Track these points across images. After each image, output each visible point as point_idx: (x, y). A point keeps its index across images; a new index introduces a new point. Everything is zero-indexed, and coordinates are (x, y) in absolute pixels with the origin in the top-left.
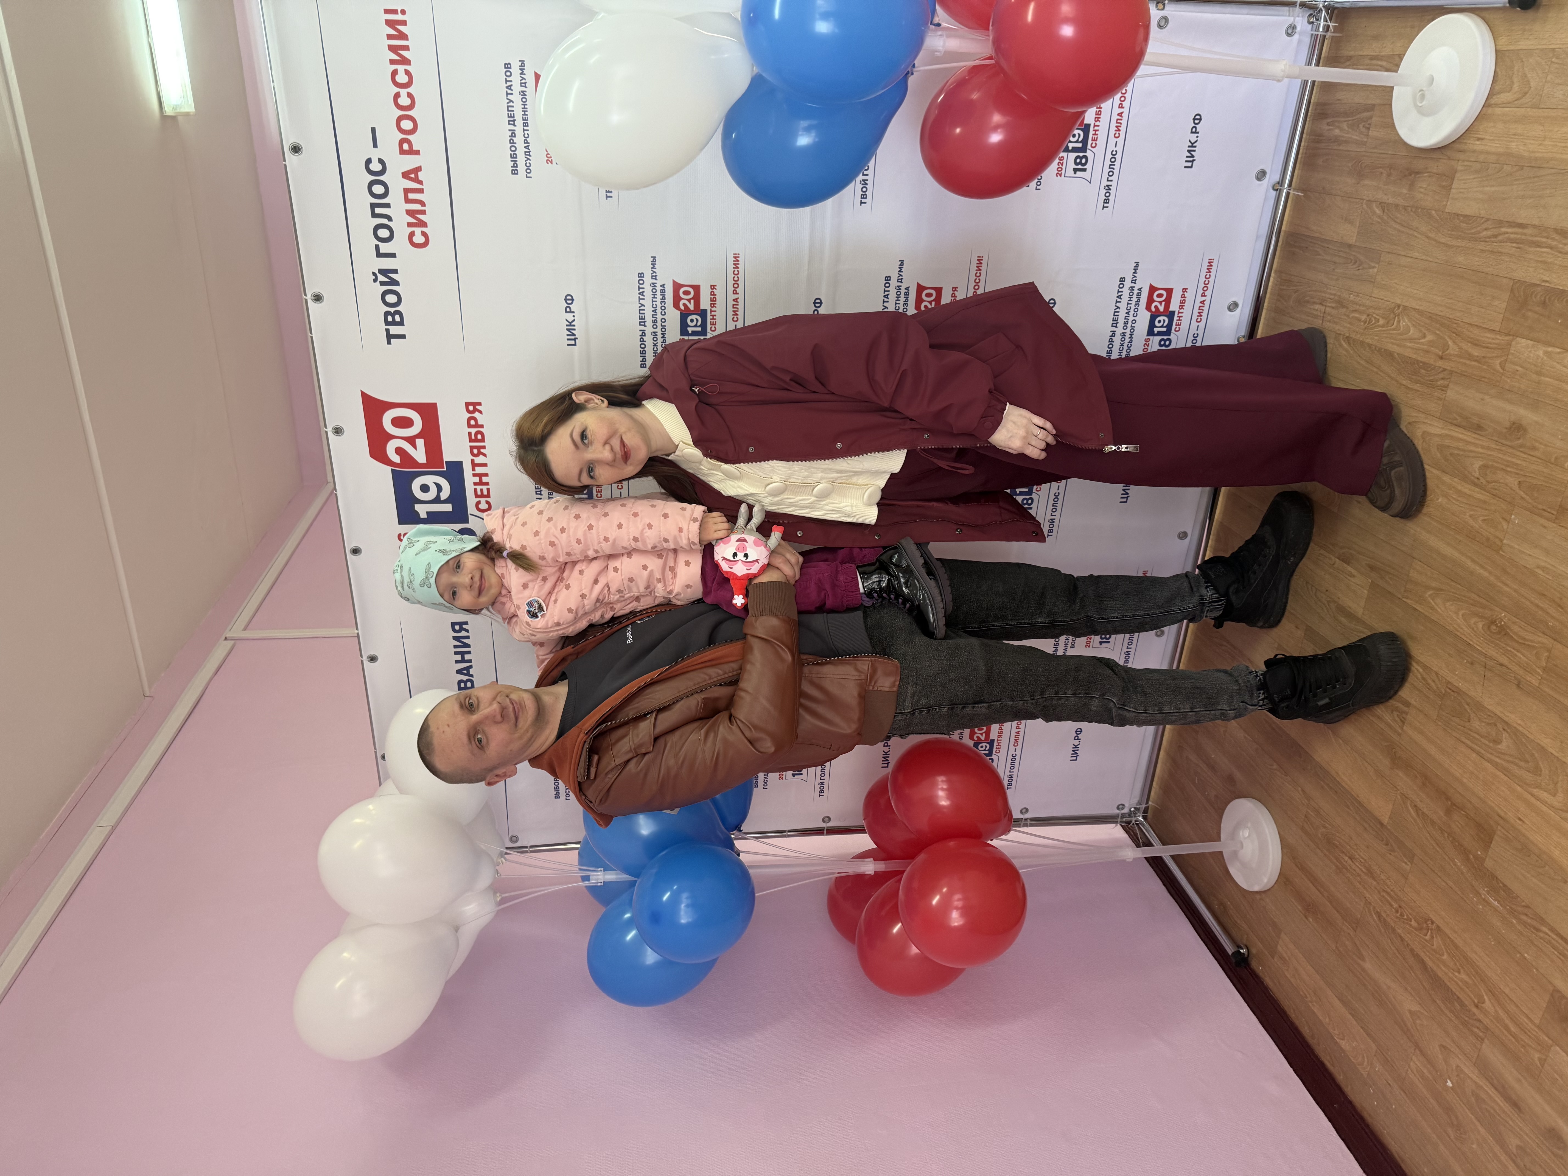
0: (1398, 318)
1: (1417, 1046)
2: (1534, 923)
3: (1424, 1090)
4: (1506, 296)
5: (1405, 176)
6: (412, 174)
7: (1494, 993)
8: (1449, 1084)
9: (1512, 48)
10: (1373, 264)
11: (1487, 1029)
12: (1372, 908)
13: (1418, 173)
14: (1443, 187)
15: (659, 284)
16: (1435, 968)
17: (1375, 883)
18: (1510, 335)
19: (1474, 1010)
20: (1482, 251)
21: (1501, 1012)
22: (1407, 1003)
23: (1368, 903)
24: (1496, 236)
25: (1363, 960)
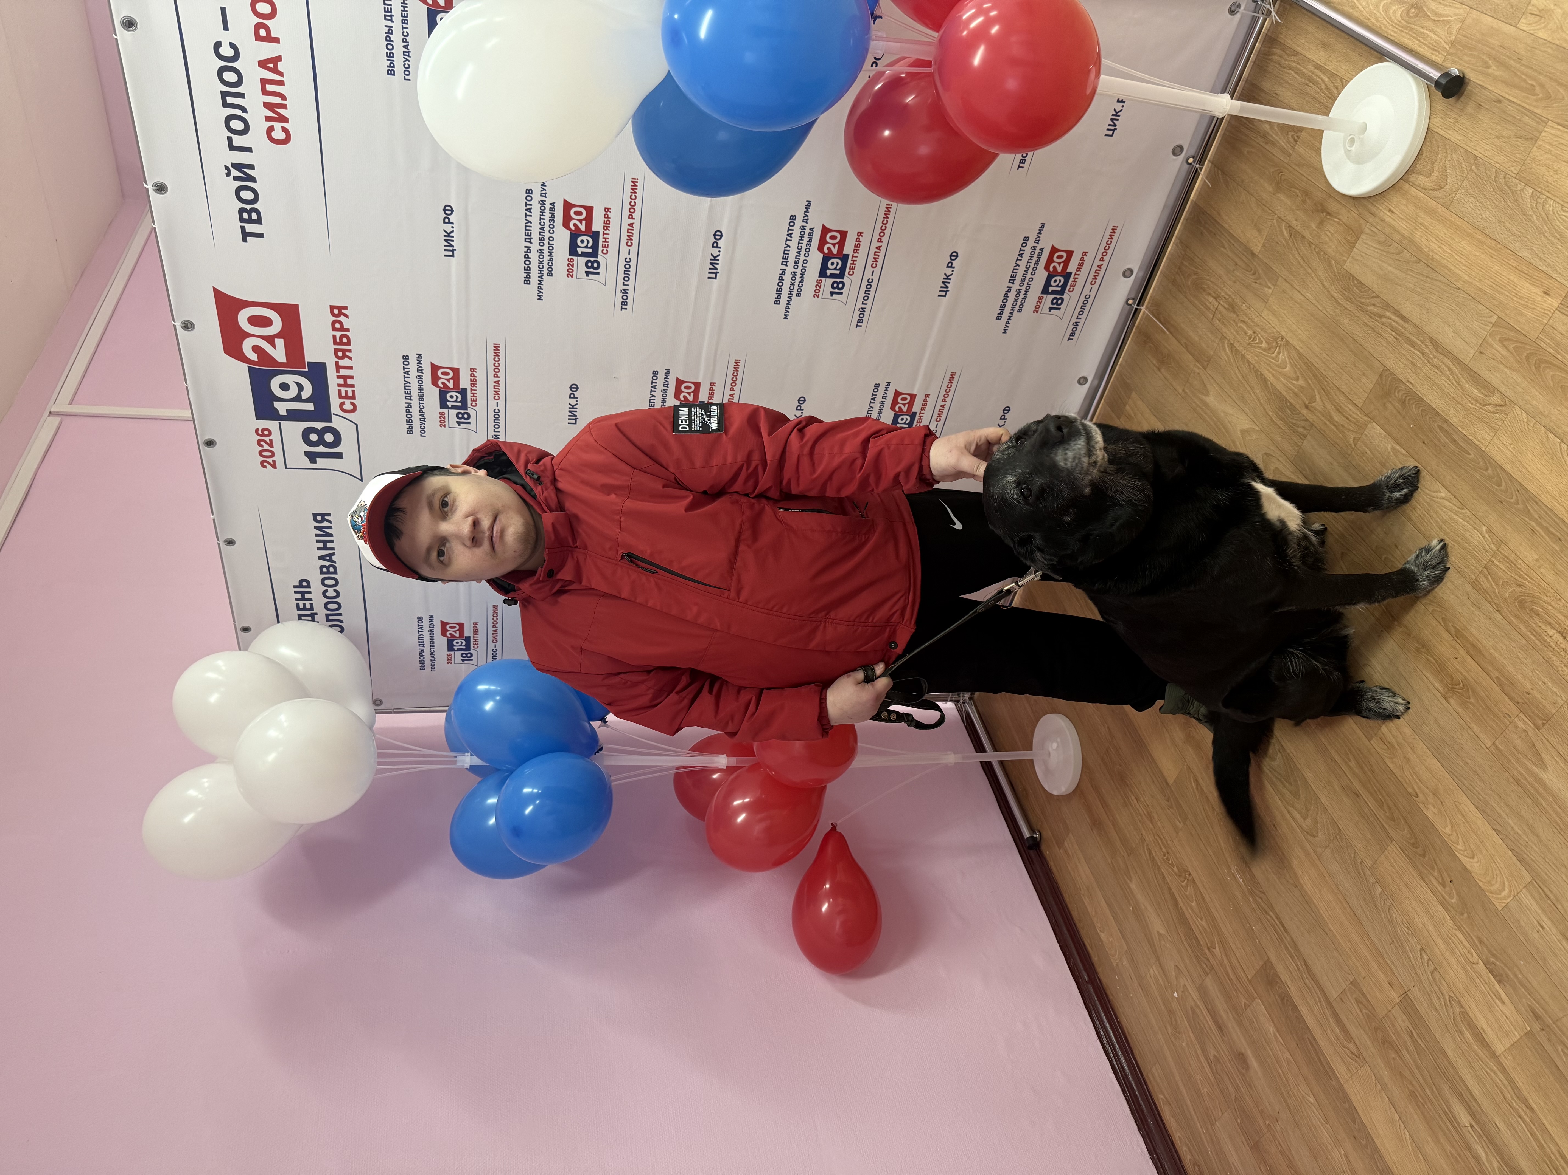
0: (1279, 349)
1: (1158, 959)
2: (1266, 908)
3: (1156, 992)
4: (1374, 378)
5: (1317, 211)
6: (270, 64)
7: (1223, 944)
8: (1176, 995)
9: (1442, 133)
10: (1269, 285)
11: (1212, 968)
12: (1145, 844)
13: (1329, 214)
14: (1348, 241)
15: (548, 202)
16: (1184, 908)
17: (1151, 826)
18: (1369, 417)
19: (1207, 951)
20: (1366, 324)
21: (1225, 961)
22: (1157, 926)
23: (1143, 840)
24: (1381, 316)
25: (1131, 880)
